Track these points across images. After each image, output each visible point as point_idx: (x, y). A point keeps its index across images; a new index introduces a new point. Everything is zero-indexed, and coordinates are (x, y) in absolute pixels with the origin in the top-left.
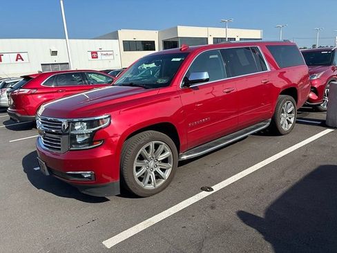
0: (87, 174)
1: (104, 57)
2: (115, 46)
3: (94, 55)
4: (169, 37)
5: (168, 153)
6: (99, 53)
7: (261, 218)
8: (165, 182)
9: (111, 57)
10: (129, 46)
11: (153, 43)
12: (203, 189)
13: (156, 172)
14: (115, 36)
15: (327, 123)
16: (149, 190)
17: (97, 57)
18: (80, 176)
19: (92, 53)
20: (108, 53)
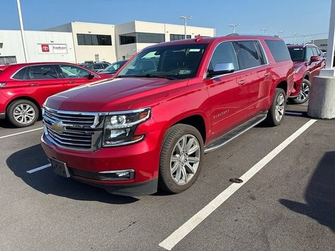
0: (121, 173)
1: (56, 51)
2: (69, 39)
3: (45, 48)
4: (125, 32)
5: (197, 146)
6: (50, 47)
7: (304, 204)
8: (194, 177)
9: (65, 51)
10: (84, 40)
11: (109, 37)
12: (232, 181)
13: (186, 167)
14: (68, 29)
15: (308, 114)
16: (181, 186)
17: (48, 51)
18: (115, 175)
19: (43, 46)
20: (61, 46)
